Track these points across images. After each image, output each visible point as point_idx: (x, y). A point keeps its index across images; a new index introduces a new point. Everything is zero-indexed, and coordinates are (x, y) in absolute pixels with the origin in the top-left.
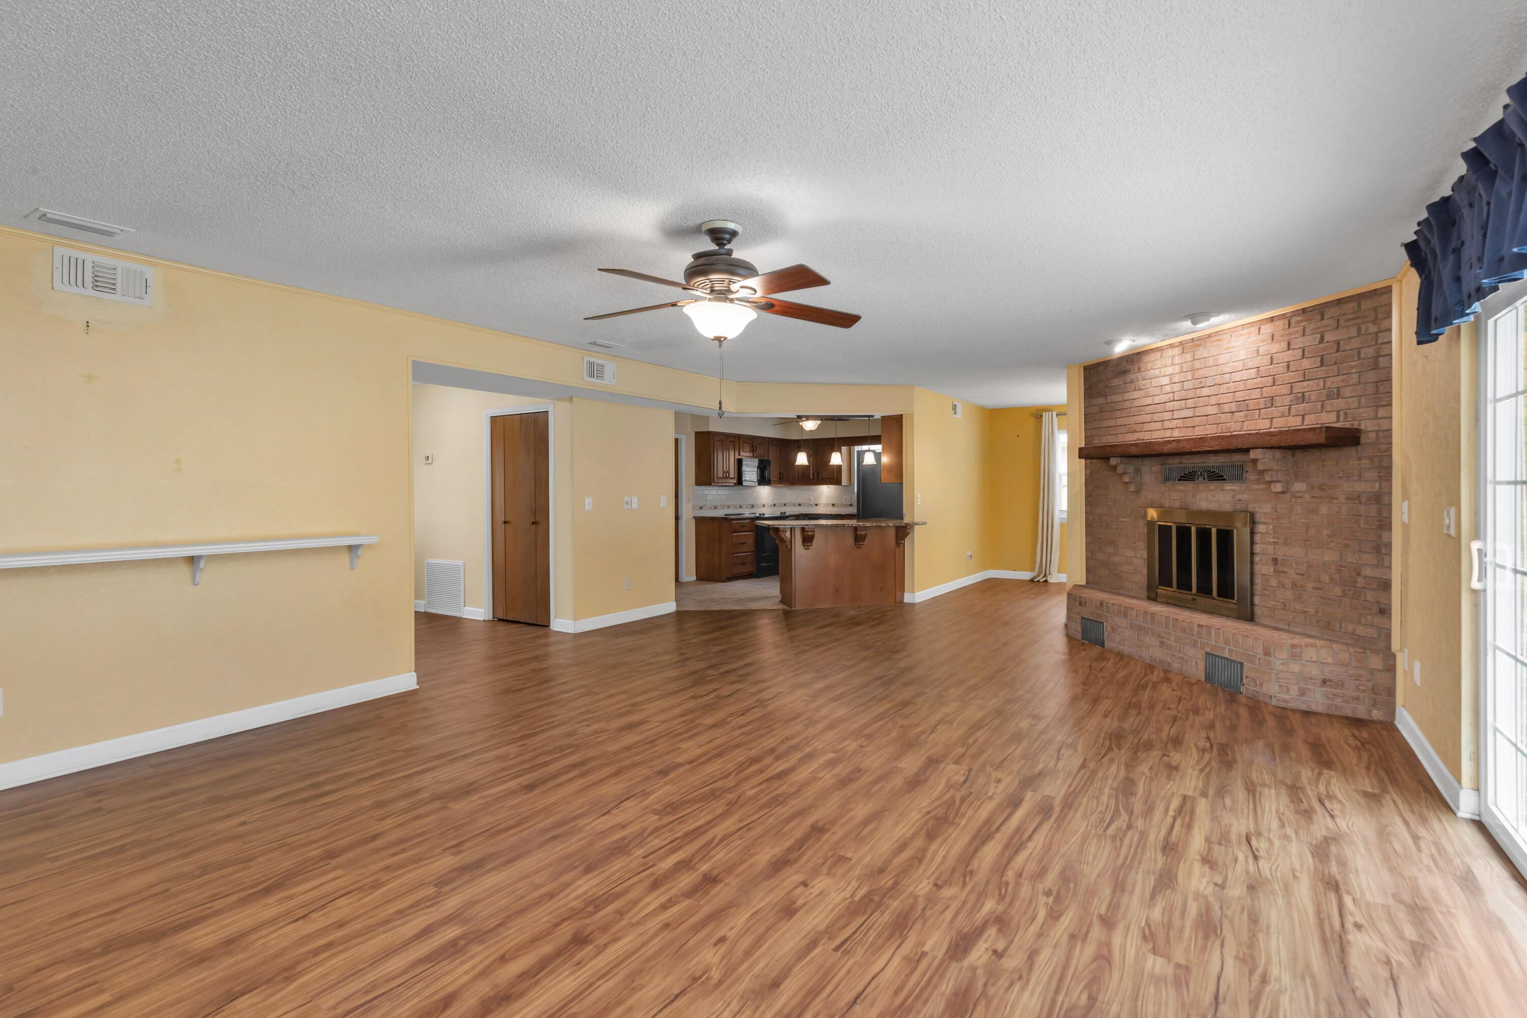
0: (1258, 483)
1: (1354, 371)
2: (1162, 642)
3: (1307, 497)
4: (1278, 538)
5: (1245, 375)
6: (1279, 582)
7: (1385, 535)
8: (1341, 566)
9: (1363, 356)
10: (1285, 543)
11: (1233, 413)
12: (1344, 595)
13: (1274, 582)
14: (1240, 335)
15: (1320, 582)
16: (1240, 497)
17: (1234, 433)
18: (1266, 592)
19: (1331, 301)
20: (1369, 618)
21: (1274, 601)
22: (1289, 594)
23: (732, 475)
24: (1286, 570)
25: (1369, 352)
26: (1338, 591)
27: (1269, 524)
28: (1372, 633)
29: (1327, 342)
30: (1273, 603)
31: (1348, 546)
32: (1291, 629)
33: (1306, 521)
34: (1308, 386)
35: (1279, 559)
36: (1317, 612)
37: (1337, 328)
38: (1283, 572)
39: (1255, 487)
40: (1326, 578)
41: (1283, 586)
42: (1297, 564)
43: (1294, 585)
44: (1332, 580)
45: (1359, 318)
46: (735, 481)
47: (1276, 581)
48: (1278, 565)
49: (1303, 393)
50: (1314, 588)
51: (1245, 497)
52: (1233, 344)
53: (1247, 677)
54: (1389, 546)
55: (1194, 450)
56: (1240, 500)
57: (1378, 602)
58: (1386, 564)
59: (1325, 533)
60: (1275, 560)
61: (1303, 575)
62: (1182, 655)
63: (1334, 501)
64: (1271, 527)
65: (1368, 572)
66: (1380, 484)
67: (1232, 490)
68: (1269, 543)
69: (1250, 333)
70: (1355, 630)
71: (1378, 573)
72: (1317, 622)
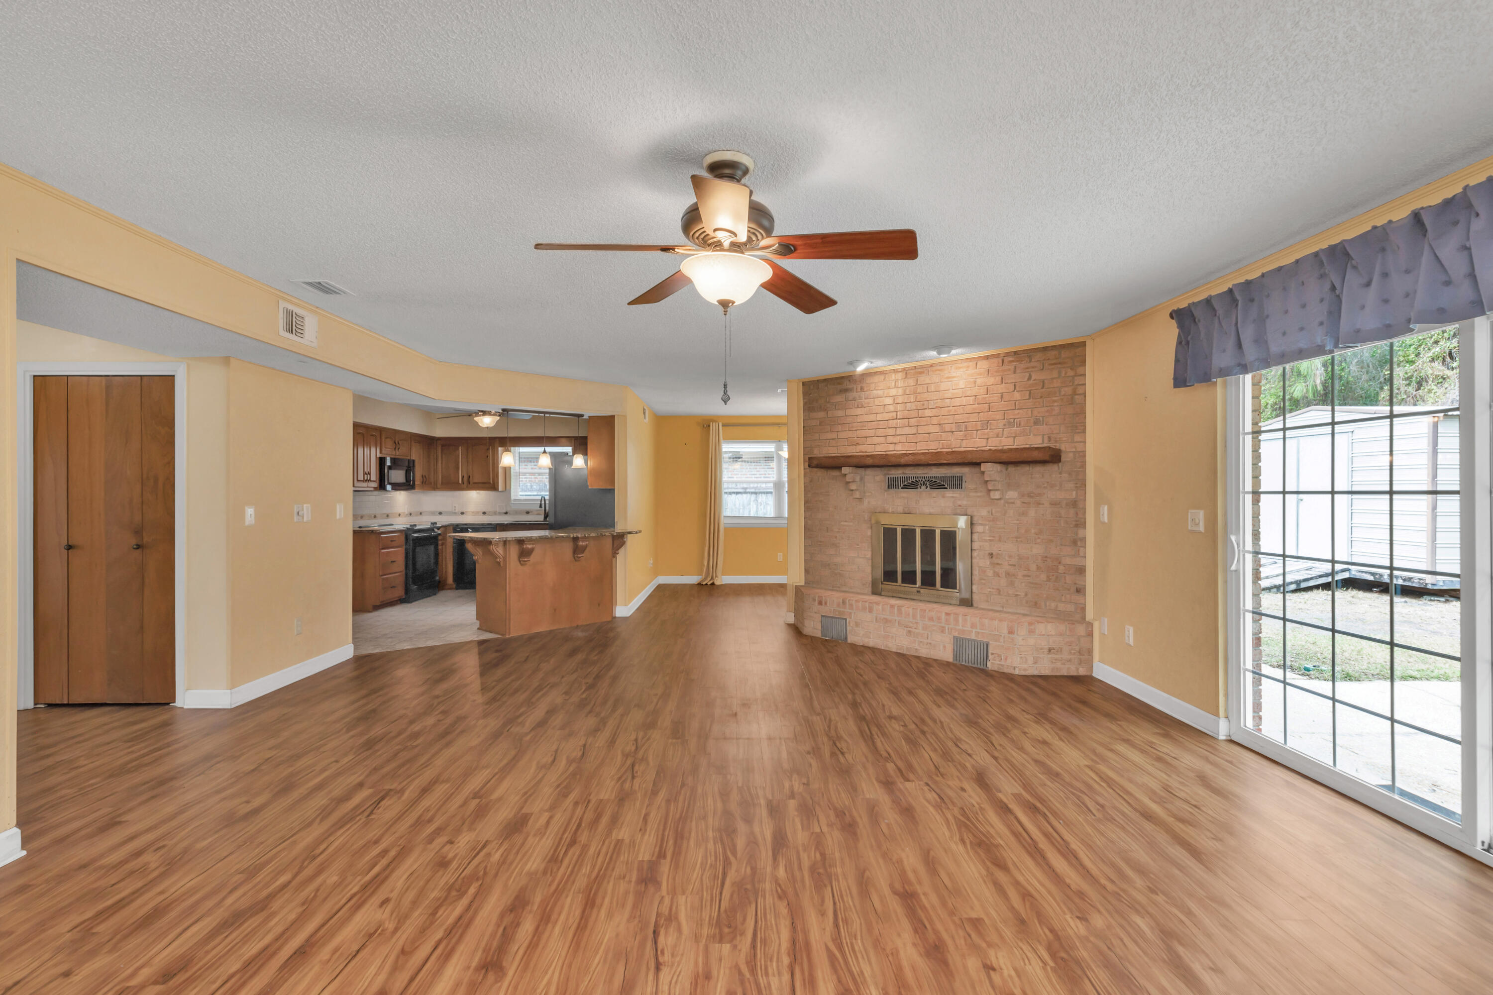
0: (976, 492)
1: (1056, 404)
2: (909, 632)
3: (1018, 502)
4: (993, 537)
5: (964, 401)
6: (995, 572)
7: (1081, 533)
8: (1046, 557)
9: (1063, 393)
10: (1000, 541)
11: (953, 432)
12: (1049, 579)
13: (990, 573)
14: (960, 368)
15: (1029, 570)
16: (959, 503)
17: (954, 450)
18: (983, 581)
19: (1038, 348)
20: (1068, 596)
21: (990, 588)
22: (1003, 582)
23: (373, 477)
24: (1000, 562)
25: (1068, 390)
26: (1043, 577)
27: (986, 525)
28: (1071, 608)
29: (1035, 380)
30: (989, 590)
31: (1051, 541)
32: (1005, 610)
33: (1018, 522)
34: (1018, 414)
35: (994, 553)
36: (1026, 595)
37: (1042, 369)
38: (998, 564)
39: (972, 494)
40: (1033, 567)
41: (997, 574)
42: (1010, 557)
43: (1008, 574)
44: (1038, 568)
45: (1060, 363)
46: (375, 485)
47: (992, 572)
48: (994, 559)
49: (1015, 419)
50: (1024, 576)
51: (965, 503)
52: (954, 374)
53: (992, 654)
54: (1084, 540)
56: (960, 506)
57: (1075, 584)
58: (1081, 554)
59: (1033, 531)
60: (991, 555)
61: (1014, 565)
62: (929, 641)
63: (1041, 506)
64: (987, 527)
65: (1067, 561)
66: (1077, 494)
67: (953, 497)
68: (986, 541)
69: (968, 367)
70: (1057, 606)
71: (1077, 561)
72: (1027, 602)
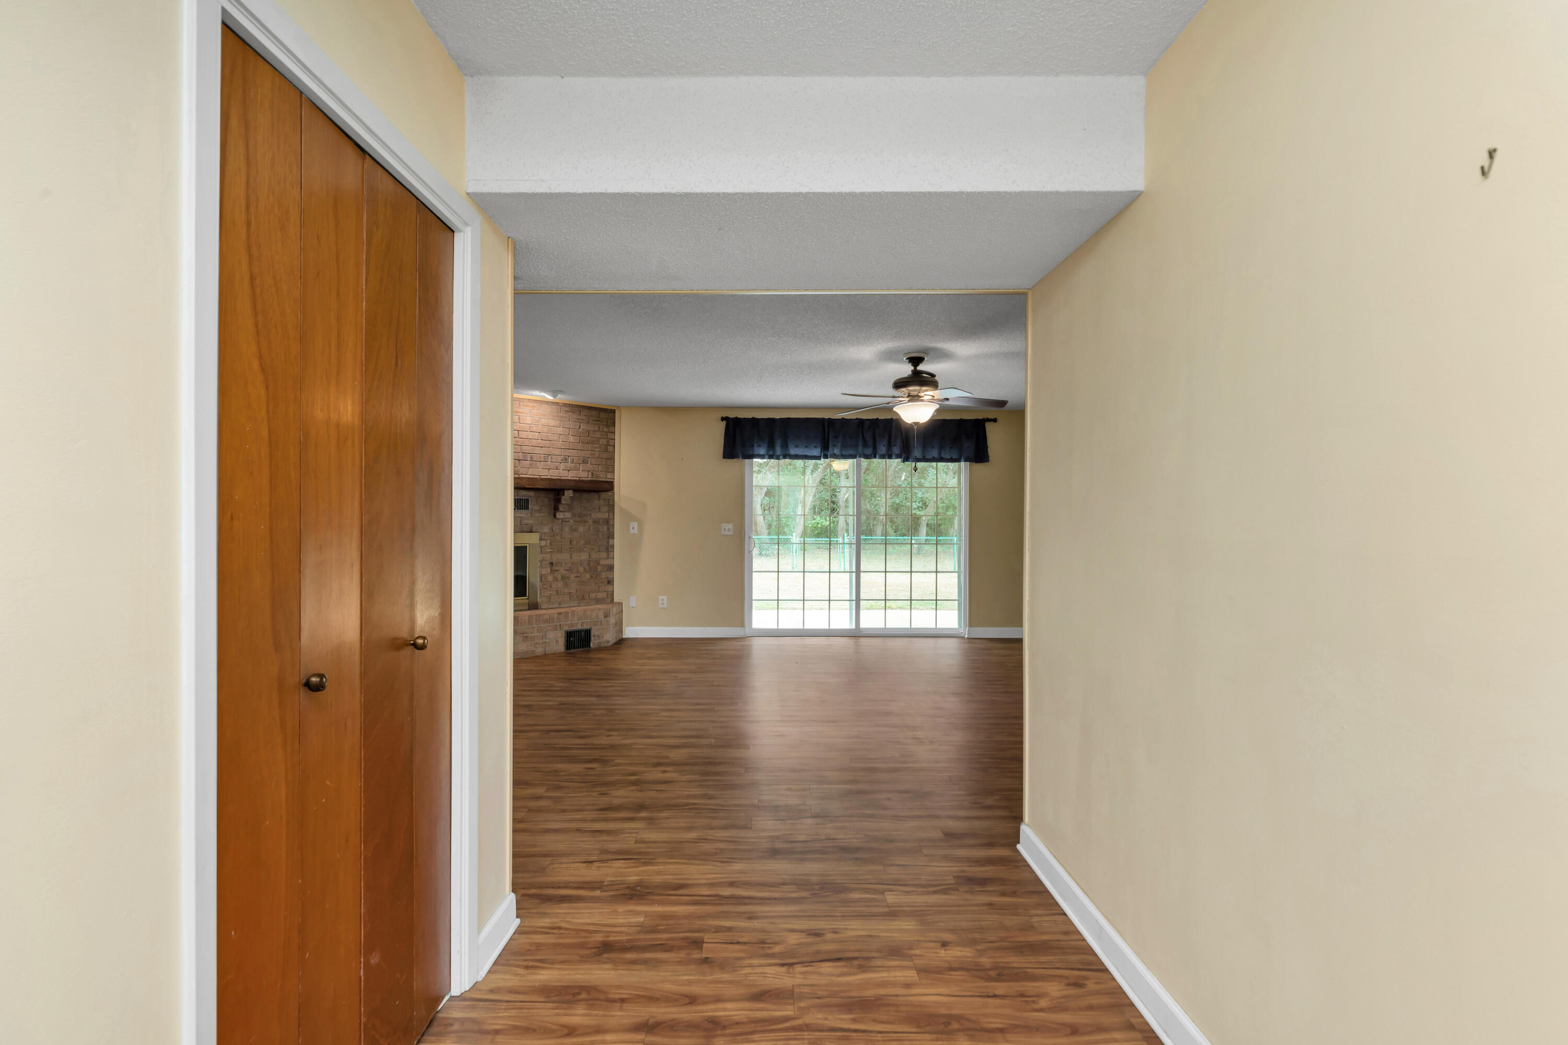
0: (539, 512)
1: (597, 450)
3: (572, 521)
4: (553, 549)
5: (530, 435)
6: (554, 577)
7: (611, 541)
8: (590, 561)
9: (600, 443)
10: (558, 552)
11: (519, 460)
12: (591, 577)
13: (550, 578)
14: (527, 406)
15: (578, 572)
16: (526, 522)
17: (521, 476)
18: (545, 586)
19: (586, 406)
20: (603, 587)
21: (550, 591)
22: (560, 584)
24: (558, 569)
25: (603, 441)
26: (588, 576)
27: (548, 539)
28: (604, 595)
29: (583, 429)
30: (550, 592)
31: (593, 549)
32: (561, 606)
33: (571, 536)
34: (572, 452)
35: (554, 562)
36: (577, 591)
37: (588, 423)
38: (557, 570)
39: (537, 515)
40: (581, 570)
41: (556, 579)
42: (566, 564)
43: (563, 578)
44: (585, 570)
45: (599, 421)
47: (552, 577)
48: (554, 566)
49: (569, 456)
50: (576, 577)
51: (530, 522)
52: (521, 410)
53: (594, 636)
54: (613, 546)
55: (527, 487)
56: (526, 524)
57: (607, 578)
58: (611, 556)
59: (581, 543)
60: (552, 564)
61: (569, 570)
62: (544, 640)
63: (587, 524)
64: (549, 542)
65: (603, 562)
66: (609, 514)
67: (520, 517)
68: (547, 553)
69: (534, 407)
70: (596, 596)
71: (608, 562)
72: (577, 597)
